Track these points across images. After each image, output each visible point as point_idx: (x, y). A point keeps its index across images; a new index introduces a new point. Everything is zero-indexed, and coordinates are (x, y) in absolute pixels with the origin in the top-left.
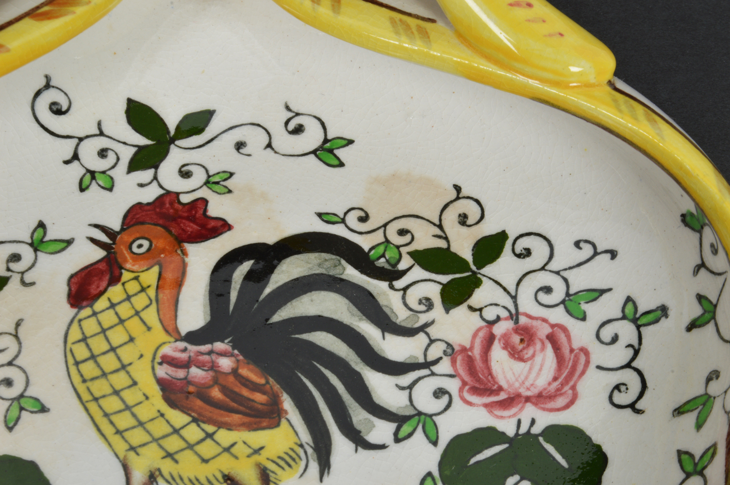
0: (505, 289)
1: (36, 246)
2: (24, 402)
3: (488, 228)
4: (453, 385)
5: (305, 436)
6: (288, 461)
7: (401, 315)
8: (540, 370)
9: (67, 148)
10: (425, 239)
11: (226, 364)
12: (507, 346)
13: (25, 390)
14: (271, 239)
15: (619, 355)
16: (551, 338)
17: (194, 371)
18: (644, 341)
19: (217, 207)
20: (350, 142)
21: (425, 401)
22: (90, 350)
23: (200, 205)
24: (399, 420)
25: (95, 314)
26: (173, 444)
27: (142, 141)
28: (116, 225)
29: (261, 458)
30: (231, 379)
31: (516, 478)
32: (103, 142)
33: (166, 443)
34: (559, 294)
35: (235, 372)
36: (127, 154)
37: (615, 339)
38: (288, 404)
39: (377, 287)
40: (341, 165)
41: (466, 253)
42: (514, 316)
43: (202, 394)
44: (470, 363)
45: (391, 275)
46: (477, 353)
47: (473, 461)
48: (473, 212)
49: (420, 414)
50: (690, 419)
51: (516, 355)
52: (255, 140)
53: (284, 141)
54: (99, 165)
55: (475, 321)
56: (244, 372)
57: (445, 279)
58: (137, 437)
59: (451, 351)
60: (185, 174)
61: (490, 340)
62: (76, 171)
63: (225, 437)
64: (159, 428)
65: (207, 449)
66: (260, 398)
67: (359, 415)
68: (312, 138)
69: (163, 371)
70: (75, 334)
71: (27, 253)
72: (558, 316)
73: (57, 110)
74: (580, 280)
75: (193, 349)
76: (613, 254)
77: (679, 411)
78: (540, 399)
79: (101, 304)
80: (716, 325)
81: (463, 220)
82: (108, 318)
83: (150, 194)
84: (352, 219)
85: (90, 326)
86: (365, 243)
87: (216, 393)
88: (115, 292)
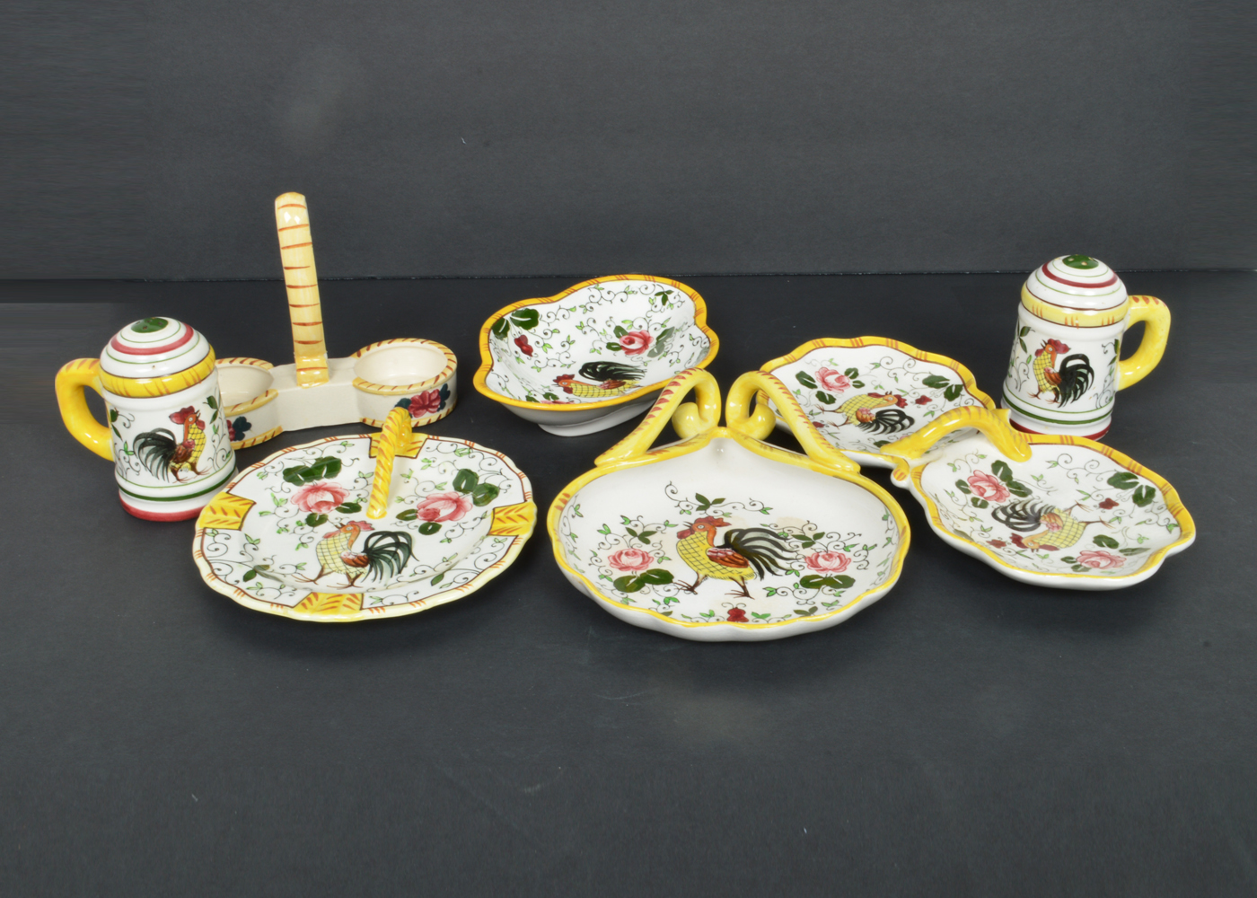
0: (824, 545)
1: (666, 525)
2: (664, 558)
3: (819, 531)
4: (805, 564)
5: (756, 571)
6: (750, 575)
7: (788, 548)
8: (835, 563)
9: (676, 503)
10: (797, 532)
11: (730, 553)
12: (823, 557)
13: (664, 555)
14: (745, 528)
15: (862, 558)
16: (839, 557)
17: (719, 554)
18: (869, 553)
19: (726, 520)
20: (772, 509)
21: (796, 566)
22: (685, 547)
23: (720, 519)
24: (787, 570)
25: (686, 540)
26: (713, 569)
27: (701, 504)
28: (693, 522)
29: (742, 574)
30: (732, 556)
31: (825, 585)
32: (687, 503)
33: (710, 568)
34: (842, 545)
36: (696, 507)
37: (860, 554)
38: (750, 563)
39: (781, 542)
40: (769, 513)
41: (812, 537)
42: (827, 552)
43: (722, 559)
44: (811, 561)
45: (785, 539)
46: (813, 558)
47: (811, 581)
48: (814, 527)
49: (794, 569)
51: (826, 559)
52: (739, 507)
53: (748, 507)
54: (686, 509)
55: (814, 552)
56: (736, 555)
57: (804, 542)
58: (701, 567)
59: (805, 557)
60: (715, 512)
61: (818, 556)
62: (679, 509)
63: (730, 568)
64: (708, 565)
65: (724, 571)
66: (741, 561)
67: (774, 568)
68: (759, 507)
69: (709, 554)
70: (680, 544)
71: (663, 527)
72: (842, 551)
73: (673, 492)
74: (848, 543)
75: (719, 549)
76: (860, 535)
77: (878, 565)
78: (834, 569)
79: (687, 538)
81: (810, 529)
82: (691, 541)
83: (704, 516)
84: (772, 526)
85: (685, 543)
86: (777, 532)
87: (727, 559)
88: (693, 536)
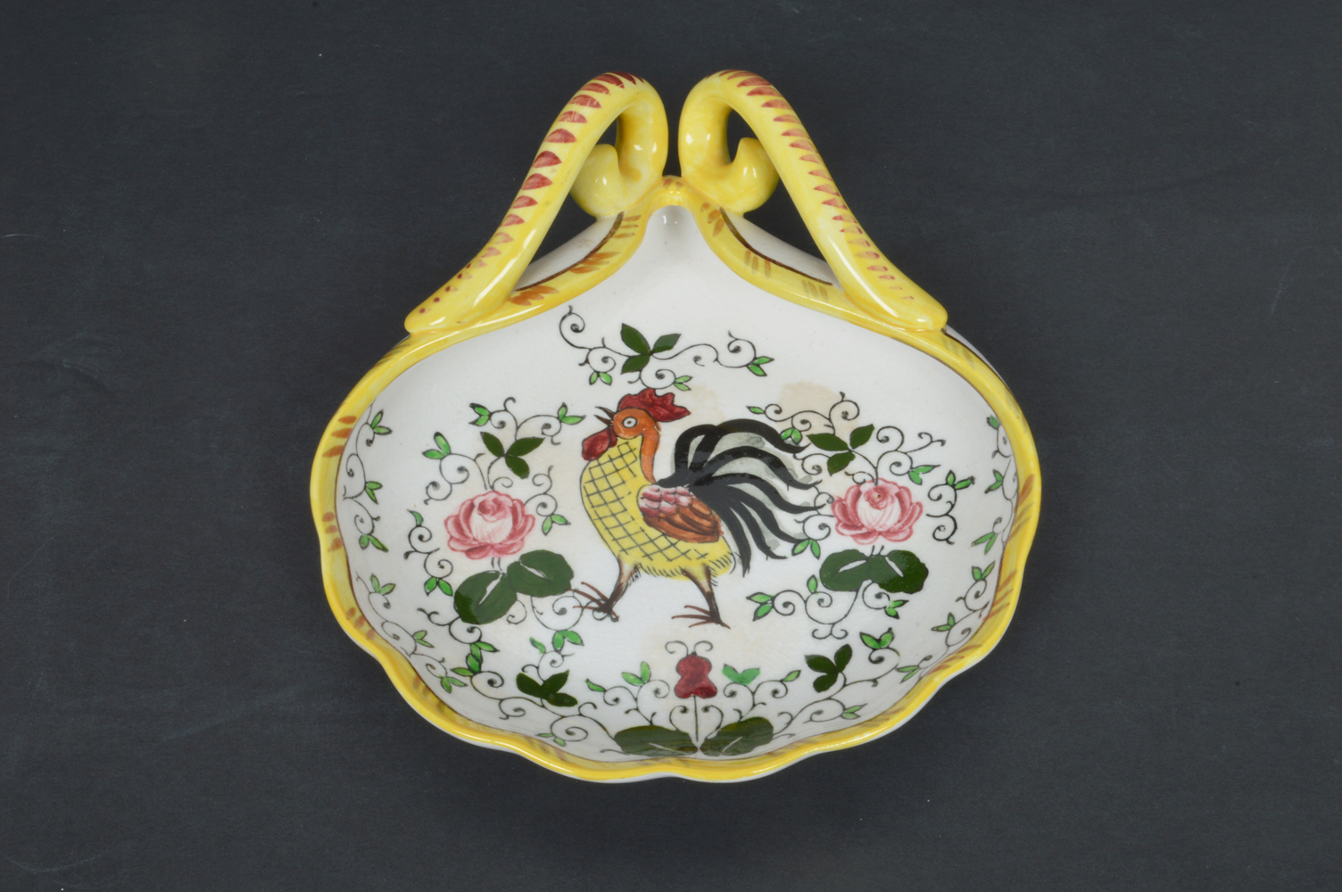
0: (870, 463)
1: (561, 419)
2: (554, 518)
3: (862, 422)
4: (832, 522)
5: (735, 549)
6: (723, 563)
7: (800, 476)
8: (890, 515)
9: (582, 355)
10: (819, 427)
11: (684, 500)
12: (869, 498)
13: (555, 510)
14: (716, 422)
15: (942, 507)
16: (899, 496)
17: (664, 505)
18: (958, 499)
19: (681, 400)
20: (772, 360)
21: (813, 530)
22: (597, 487)
23: (669, 397)
24: (796, 542)
25: (599, 465)
26: (650, 548)
27: (632, 353)
28: (613, 408)
29: (706, 560)
30: (688, 510)
31: (870, 581)
32: (605, 353)
33: (645, 548)
34: (905, 467)
35: (690, 506)
36: (621, 361)
37: (940, 497)
38: (724, 527)
39: (786, 457)
40: (765, 375)
41: (846, 438)
42: (875, 480)
43: (669, 518)
44: (844, 509)
45: (795, 449)
46: (849, 502)
47: (842, 570)
48: (852, 410)
49: (809, 539)
50: (982, 547)
51: (874, 505)
52: (708, 355)
53: (727, 357)
54: (602, 367)
55: (849, 482)
56: (697, 506)
57: (831, 454)
58: (627, 543)
59: (832, 500)
60: (660, 376)
61: (858, 495)
62: (587, 371)
63: (683, 546)
64: (641, 538)
65: (671, 553)
66: (706, 523)
67: (769, 537)
68: (746, 356)
69: (644, 503)
70: (587, 477)
71: (555, 424)
72: (904, 481)
73: (576, 330)
74: (920, 459)
75: (664, 490)
76: (943, 442)
77: (976, 543)
78: (888, 534)
79: (604, 459)
80: (1003, 489)
81: (845, 415)
82: (608, 468)
83: (636, 389)
84: (770, 412)
85: (597, 472)
86: (778, 428)
87: (678, 519)
88: (613, 452)
